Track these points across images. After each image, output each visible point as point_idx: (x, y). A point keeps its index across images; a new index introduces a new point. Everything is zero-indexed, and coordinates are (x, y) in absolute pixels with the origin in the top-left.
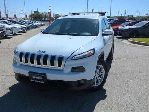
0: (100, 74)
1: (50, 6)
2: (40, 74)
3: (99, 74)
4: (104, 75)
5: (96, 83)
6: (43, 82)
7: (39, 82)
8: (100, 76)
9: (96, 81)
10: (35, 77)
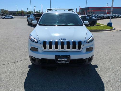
2: (66, 56)
6: (68, 62)
7: (64, 62)
10: (60, 59)
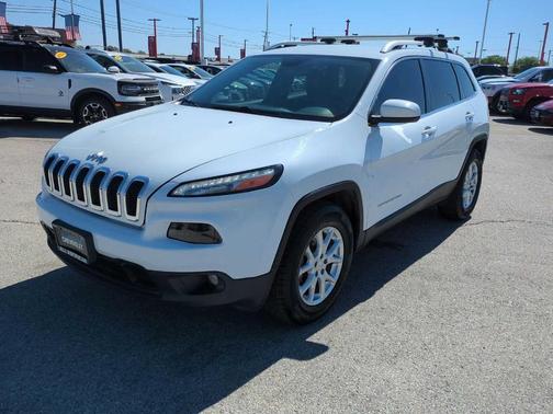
0: (329, 262)
1: (348, 21)
3: (325, 262)
4: (340, 265)
5: (313, 291)
6: (85, 261)
7: (76, 256)
8: (329, 268)
9: (313, 287)
